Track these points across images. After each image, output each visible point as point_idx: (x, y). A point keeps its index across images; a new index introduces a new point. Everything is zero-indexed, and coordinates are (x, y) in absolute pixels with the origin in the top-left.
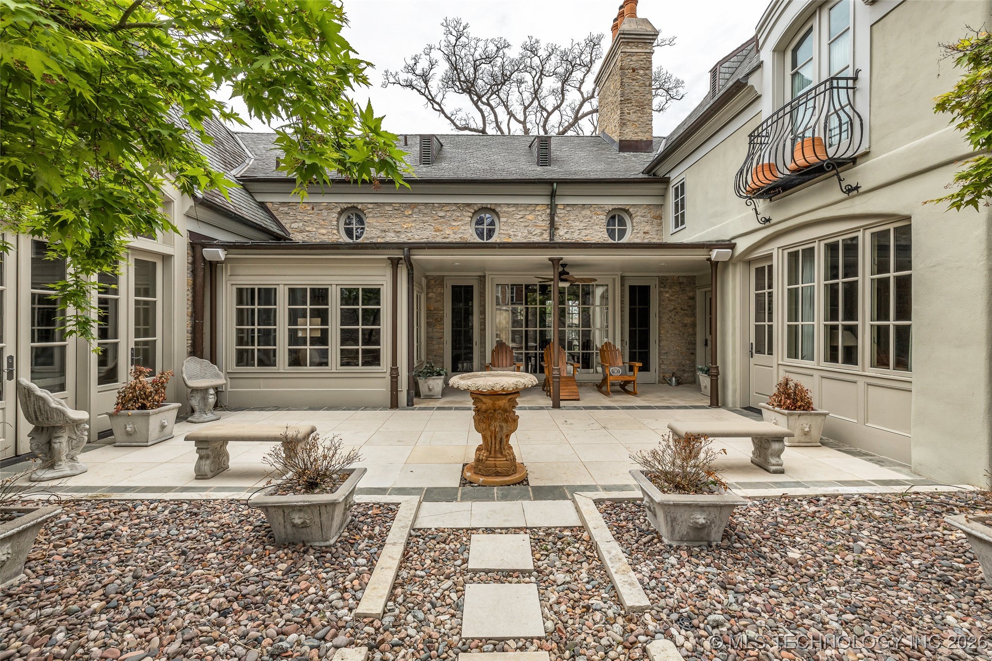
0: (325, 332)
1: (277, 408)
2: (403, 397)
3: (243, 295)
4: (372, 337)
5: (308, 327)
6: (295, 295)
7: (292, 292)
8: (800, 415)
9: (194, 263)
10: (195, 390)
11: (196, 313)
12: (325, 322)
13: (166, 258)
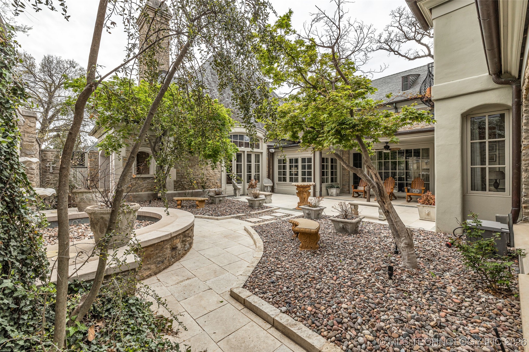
0: (297, 172)
1: (286, 194)
2: (318, 194)
3: (280, 161)
4: (310, 174)
5: (294, 170)
6: (291, 161)
7: (290, 160)
8: (423, 207)
9: (268, 153)
10: (266, 186)
11: (269, 167)
12: (297, 169)
13: (262, 153)
